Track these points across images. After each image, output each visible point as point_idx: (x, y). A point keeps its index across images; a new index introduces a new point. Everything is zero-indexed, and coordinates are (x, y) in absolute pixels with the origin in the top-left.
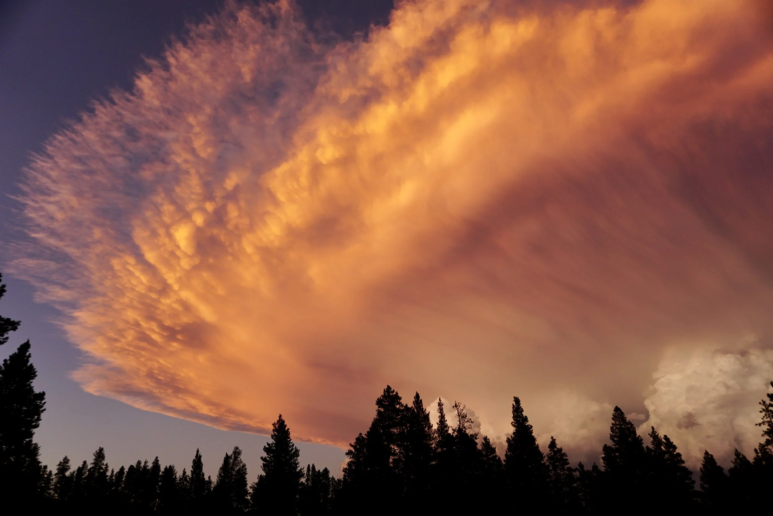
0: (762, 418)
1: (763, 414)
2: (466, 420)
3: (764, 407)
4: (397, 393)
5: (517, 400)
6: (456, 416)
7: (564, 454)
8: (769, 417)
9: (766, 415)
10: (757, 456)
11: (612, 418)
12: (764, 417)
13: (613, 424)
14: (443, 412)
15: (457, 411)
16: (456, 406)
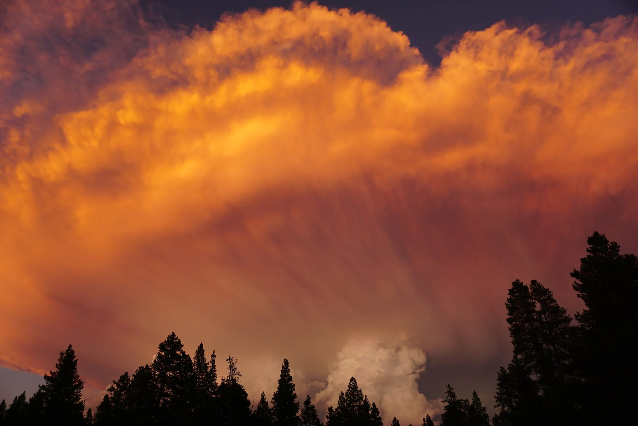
0: (446, 397)
1: (447, 394)
2: (236, 373)
3: (449, 390)
4: (180, 341)
5: (286, 362)
6: (228, 368)
8: (451, 397)
9: (449, 395)
10: (424, 423)
11: (348, 386)
12: (447, 396)
13: (347, 390)
14: (214, 363)
15: (229, 363)
16: (229, 360)
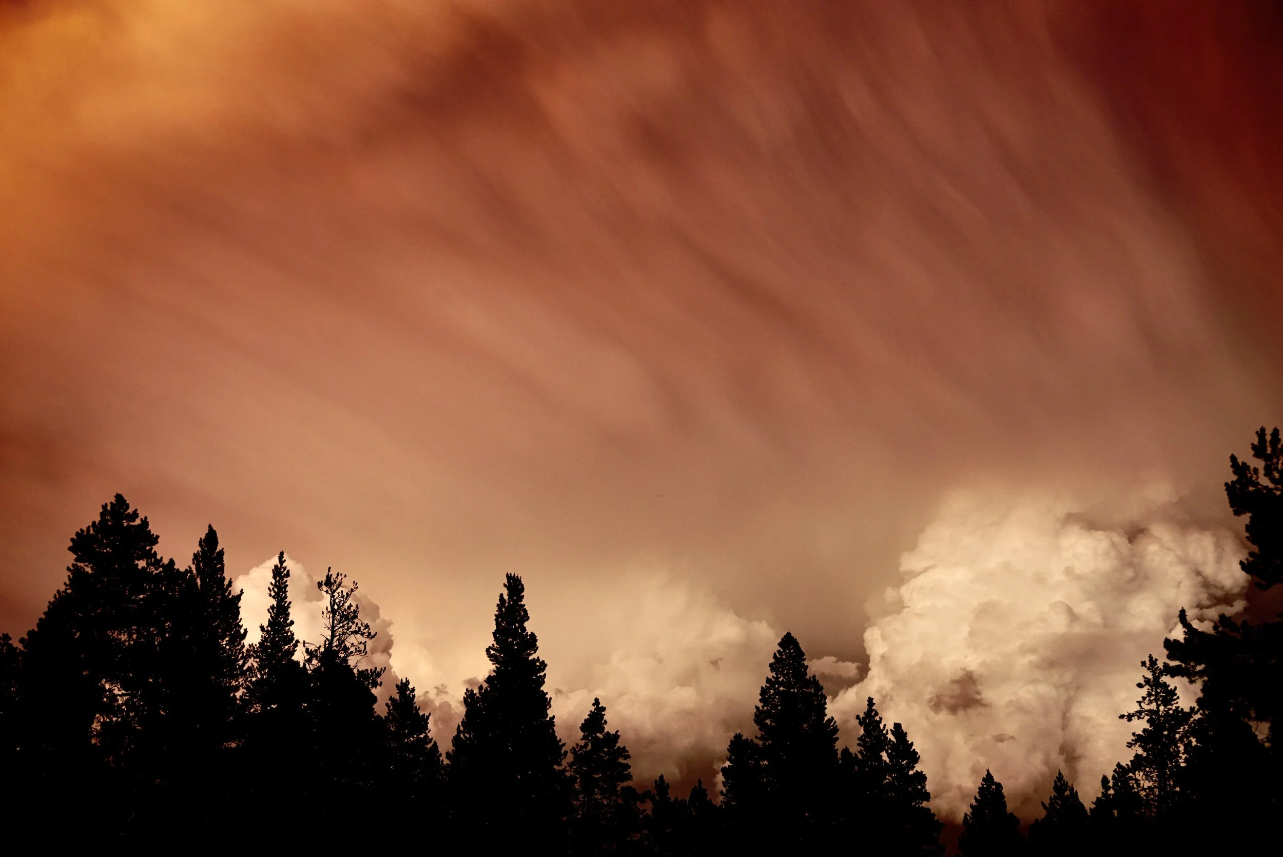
0: (1137, 702)
1: (1144, 691)
2: (354, 628)
3: (1150, 676)
4: (145, 523)
5: (515, 586)
6: (325, 612)
7: (623, 752)
8: (1156, 700)
9: (1149, 694)
10: (1105, 794)
11: (771, 665)
12: (1144, 698)
13: (768, 680)
14: (286, 597)
15: (327, 597)
16: (328, 582)
